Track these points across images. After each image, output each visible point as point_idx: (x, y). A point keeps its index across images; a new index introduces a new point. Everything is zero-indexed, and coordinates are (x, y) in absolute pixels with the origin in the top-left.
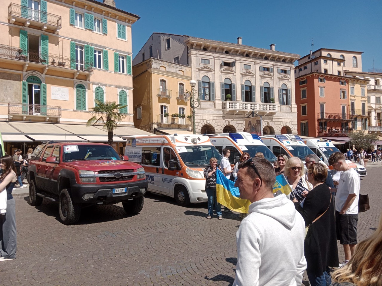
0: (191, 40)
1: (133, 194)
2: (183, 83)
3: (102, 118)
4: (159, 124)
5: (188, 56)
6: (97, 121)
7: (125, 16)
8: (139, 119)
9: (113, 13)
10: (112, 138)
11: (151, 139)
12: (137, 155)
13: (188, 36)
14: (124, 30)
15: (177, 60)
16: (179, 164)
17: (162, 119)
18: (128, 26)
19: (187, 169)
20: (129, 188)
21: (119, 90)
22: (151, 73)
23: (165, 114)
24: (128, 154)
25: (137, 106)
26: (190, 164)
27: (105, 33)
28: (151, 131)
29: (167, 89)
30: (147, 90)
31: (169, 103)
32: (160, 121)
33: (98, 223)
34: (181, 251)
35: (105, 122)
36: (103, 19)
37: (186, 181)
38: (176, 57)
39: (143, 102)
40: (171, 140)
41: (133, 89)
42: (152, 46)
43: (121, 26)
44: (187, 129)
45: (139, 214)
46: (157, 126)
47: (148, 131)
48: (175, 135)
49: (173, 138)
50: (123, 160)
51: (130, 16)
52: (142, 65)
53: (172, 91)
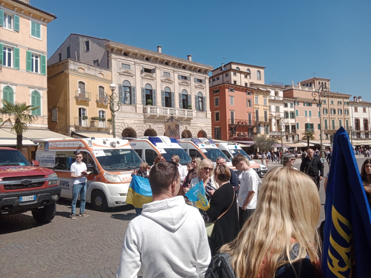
0: (111, 44)
1: (43, 201)
2: (104, 86)
3: (9, 119)
4: (76, 127)
5: (108, 60)
6: (3, 124)
7: (40, 15)
8: (54, 122)
9: (26, 10)
10: (21, 141)
11: (66, 143)
12: (50, 159)
13: (108, 40)
14: (39, 28)
15: (97, 64)
16: (97, 168)
17: (80, 121)
18: (43, 25)
19: (105, 173)
20: (39, 195)
21: (31, 91)
22: (69, 75)
23: (84, 117)
24: (40, 159)
25: (53, 107)
26: (108, 167)
27: (17, 29)
28: (68, 134)
29: (86, 91)
30: (63, 92)
31: (88, 105)
32: (77, 124)
33: (3, 235)
34: (95, 257)
35: (13, 124)
36: (15, 15)
37: (104, 185)
38: (96, 60)
39: (58, 103)
40: (88, 144)
41: (48, 90)
42: (69, 47)
43: (36, 24)
44: (108, 132)
45: (51, 222)
46: (74, 129)
47: (64, 135)
48: (93, 138)
49: (90, 142)
50: (33, 165)
51: (46, 15)
52: (58, 65)
53: (91, 94)
